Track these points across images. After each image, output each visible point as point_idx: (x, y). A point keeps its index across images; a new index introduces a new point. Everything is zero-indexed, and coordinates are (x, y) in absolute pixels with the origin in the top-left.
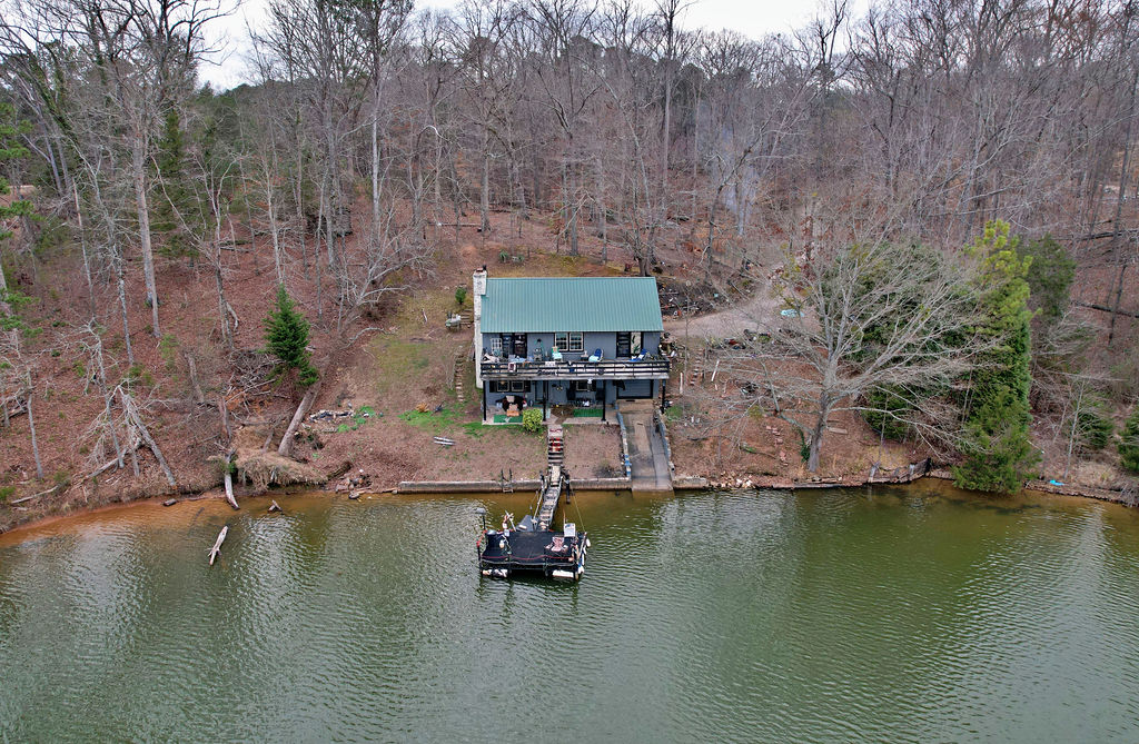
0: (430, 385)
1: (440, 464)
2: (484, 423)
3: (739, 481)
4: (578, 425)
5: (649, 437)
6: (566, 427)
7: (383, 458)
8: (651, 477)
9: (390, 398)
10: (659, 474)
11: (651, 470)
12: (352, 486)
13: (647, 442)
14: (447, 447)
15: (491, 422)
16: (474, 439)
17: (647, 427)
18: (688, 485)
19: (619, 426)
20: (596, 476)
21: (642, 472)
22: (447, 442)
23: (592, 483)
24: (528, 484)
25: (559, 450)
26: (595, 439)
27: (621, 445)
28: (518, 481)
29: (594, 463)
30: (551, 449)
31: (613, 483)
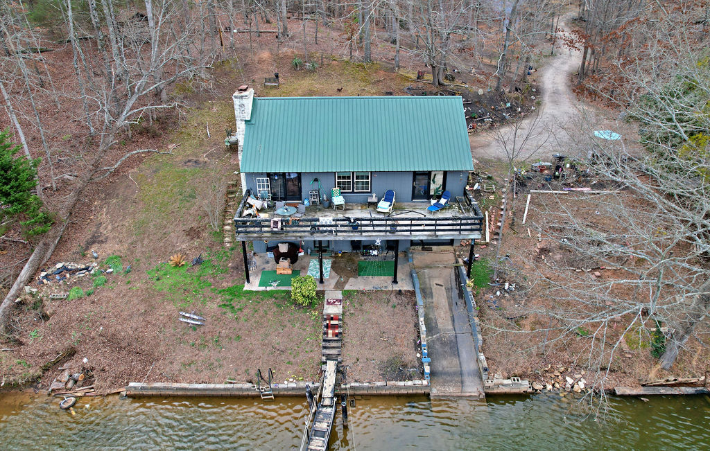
0: (194, 225)
1: (183, 354)
2: (247, 287)
3: (570, 380)
4: (363, 293)
5: (450, 305)
6: (348, 295)
7: (112, 342)
8: (455, 373)
9: (146, 242)
10: (465, 368)
11: (455, 361)
12: (70, 385)
13: (449, 315)
14: (195, 328)
15: (254, 285)
16: (230, 315)
17: (448, 290)
18: (506, 390)
19: (413, 293)
20: (384, 376)
21: (445, 364)
22: (193, 319)
23: (378, 388)
24: (293, 389)
25: (337, 335)
26: (383, 316)
27: (417, 325)
28: (281, 386)
29: (382, 355)
30: (326, 333)
31: (406, 387)
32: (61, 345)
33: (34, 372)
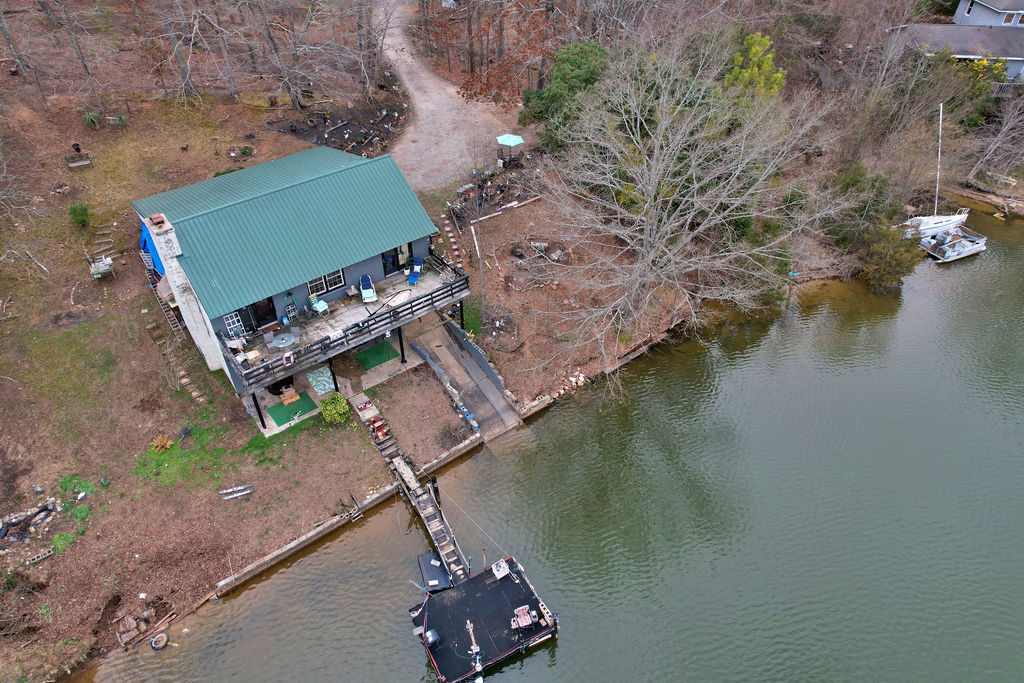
0: (142, 395)
1: (252, 530)
2: (267, 434)
3: (573, 380)
4: (382, 385)
5: (458, 360)
6: (372, 393)
7: (163, 561)
8: (493, 416)
9: (94, 442)
10: (498, 408)
11: (488, 406)
13: (461, 370)
14: (246, 498)
15: (272, 429)
16: (274, 468)
17: (449, 347)
18: (536, 409)
19: (426, 365)
20: (444, 447)
21: (483, 411)
22: (239, 491)
23: (445, 459)
24: (378, 498)
25: (386, 434)
26: (414, 399)
27: (446, 392)
28: (366, 502)
29: (431, 432)
30: (377, 437)
31: (465, 447)
32: (96, 600)
33: (88, 641)
